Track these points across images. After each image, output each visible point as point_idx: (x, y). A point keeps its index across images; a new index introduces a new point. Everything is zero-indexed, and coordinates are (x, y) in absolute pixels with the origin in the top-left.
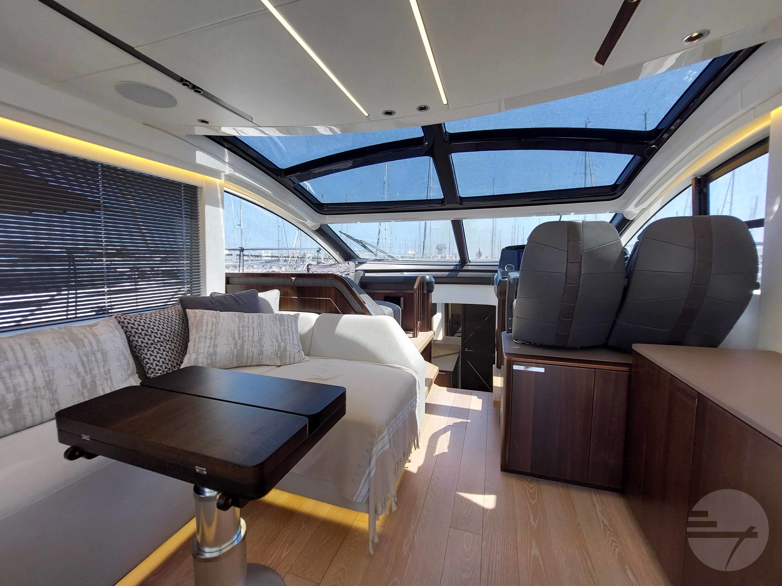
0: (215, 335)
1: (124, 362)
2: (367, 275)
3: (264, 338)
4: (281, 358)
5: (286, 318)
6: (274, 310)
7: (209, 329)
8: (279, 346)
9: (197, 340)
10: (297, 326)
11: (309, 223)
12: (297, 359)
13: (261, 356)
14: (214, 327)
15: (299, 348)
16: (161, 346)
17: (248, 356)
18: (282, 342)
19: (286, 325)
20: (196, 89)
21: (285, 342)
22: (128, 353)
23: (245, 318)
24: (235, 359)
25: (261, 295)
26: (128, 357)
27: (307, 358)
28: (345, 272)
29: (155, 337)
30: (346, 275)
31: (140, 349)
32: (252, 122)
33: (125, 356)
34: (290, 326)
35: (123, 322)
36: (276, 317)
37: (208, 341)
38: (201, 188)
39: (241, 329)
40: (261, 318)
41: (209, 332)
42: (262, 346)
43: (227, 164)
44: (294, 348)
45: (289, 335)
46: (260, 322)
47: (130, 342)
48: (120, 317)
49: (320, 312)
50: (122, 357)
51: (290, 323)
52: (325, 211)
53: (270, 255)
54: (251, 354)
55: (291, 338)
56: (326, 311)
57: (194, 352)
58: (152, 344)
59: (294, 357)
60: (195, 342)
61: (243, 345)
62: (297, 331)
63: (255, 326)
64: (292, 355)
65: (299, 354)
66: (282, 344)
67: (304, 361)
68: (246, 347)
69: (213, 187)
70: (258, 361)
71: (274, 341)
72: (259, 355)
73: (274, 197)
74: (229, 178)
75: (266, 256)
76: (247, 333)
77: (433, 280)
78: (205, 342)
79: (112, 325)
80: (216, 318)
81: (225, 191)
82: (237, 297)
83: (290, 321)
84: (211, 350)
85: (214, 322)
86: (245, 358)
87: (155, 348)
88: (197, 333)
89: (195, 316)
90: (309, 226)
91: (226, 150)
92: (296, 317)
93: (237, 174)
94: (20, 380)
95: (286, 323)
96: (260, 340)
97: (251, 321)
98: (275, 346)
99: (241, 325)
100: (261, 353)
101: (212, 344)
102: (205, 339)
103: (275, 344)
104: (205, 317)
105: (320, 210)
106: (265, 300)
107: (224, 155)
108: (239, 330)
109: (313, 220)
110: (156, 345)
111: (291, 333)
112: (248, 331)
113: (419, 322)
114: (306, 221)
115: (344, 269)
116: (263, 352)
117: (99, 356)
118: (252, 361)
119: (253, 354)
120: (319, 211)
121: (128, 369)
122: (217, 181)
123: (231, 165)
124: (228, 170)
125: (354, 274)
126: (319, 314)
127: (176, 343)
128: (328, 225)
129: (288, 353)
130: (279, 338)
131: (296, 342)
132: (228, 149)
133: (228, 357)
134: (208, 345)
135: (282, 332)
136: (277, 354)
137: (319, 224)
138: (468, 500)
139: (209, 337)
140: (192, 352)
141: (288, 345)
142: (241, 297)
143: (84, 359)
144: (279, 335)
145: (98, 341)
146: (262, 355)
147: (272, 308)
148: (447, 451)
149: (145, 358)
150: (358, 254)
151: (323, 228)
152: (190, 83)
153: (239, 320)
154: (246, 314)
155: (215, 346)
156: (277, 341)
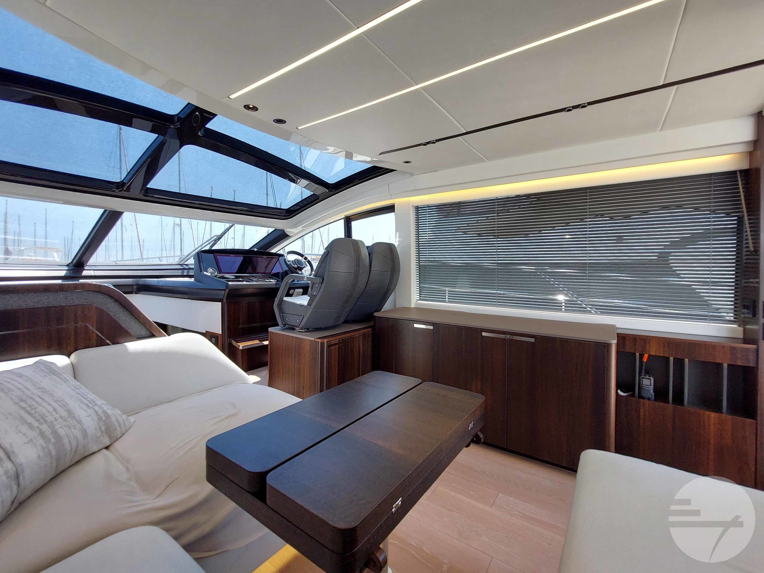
4: (109, 431)
18: (41, 424)
64: (120, 420)
71: (24, 429)
129: (114, 419)
136: (100, 427)
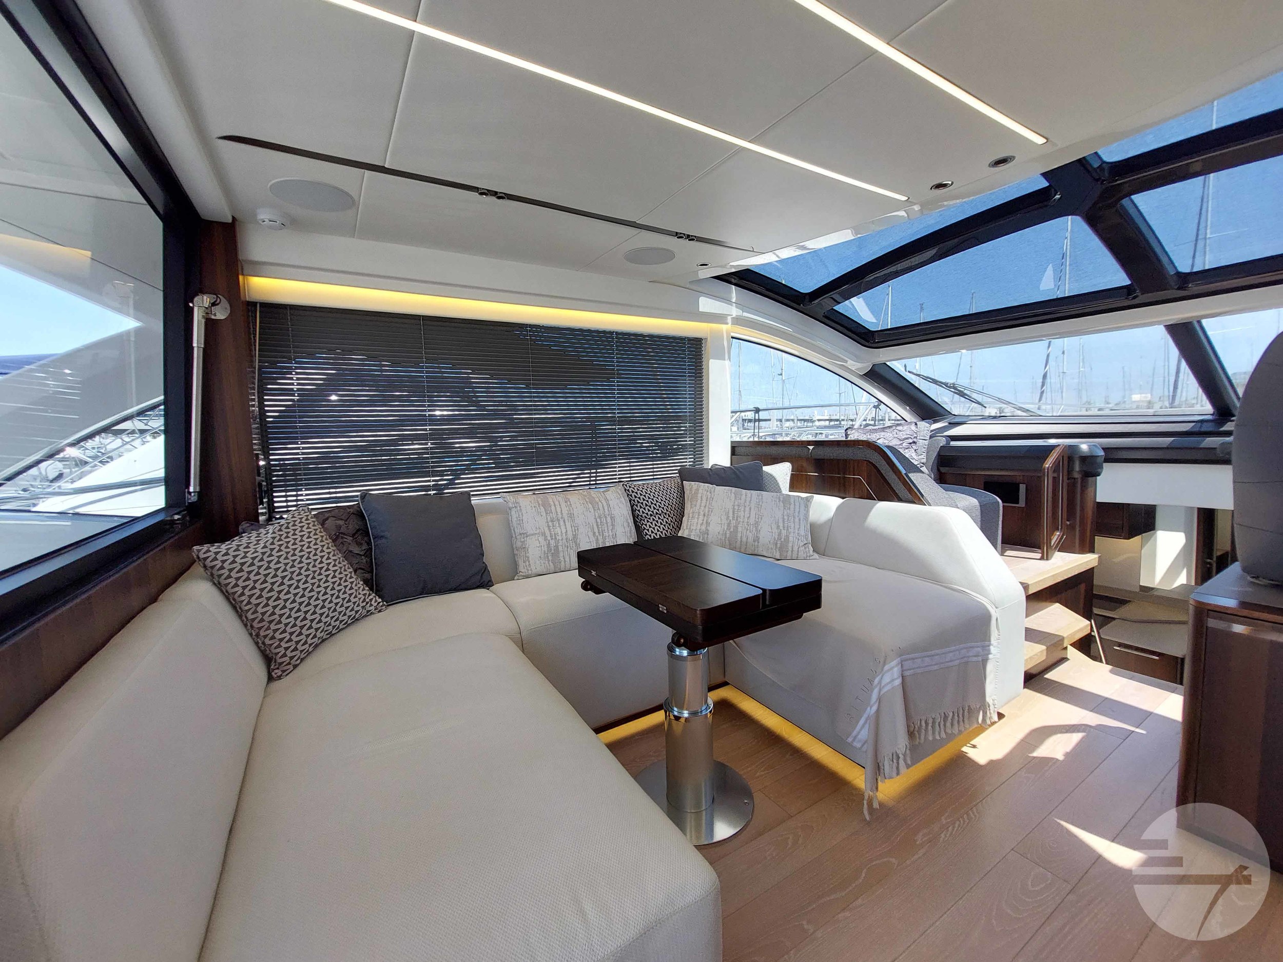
0: (709, 511)
1: (627, 529)
2: (953, 443)
3: (762, 521)
4: (781, 550)
5: (792, 501)
6: (782, 489)
7: (703, 504)
8: (780, 534)
9: (691, 515)
10: (808, 511)
11: (852, 364)
12: (802, 555)
13: (756, 543)
14: (708, 502)
15: (807, 540)
16: (659, 518)
17: (741, 541)
18: (784, 529)
19: (792, 509)
20: (690, 238)
21: (788, 530)
22: (631, 521)
23: (741, 495)
24: (727, 542)
25: (765, 468)
26: (631, 525)
27: (816, 556)
28: (907, 438)
29: (654, 508)
30: (910, 443)
31: (641, 519)
32: (753, 251)
33: (629, 523)
34: (797, 510)
35: (628, 490)
36: (779, 498)
37: (701, 517)
38: (706, 339)
39: (736, 507)
40: (760, 497)
41: (702, 508)
42: (758, 531)
43: (734, 304)
44: (799, 540)
45: (794, 522)
46: (759, 502)
47: (633, 511)
48: (626, 485)
49: (844, 496)
50: (625, 525)
51: (797, 507)
52: (878, 342)
53: (827, 418)
54: (744, 539)
55: (797, 527)
56: (854, 495)
57: (687, 528)
58: (651, 515)
59: (798, 551)
60: (689, 517)
61: (736, 527)
62: (806, 516)
63: (753, 505)
64: (796, 548)
65: (805, 548)
66: (784, 532)
67: (811, 558)
68: (740, 529)
69: (718, 336)
70: (753, 549)
71: (774, 526)
72: (754, 541)
73: (793, 334)
74: (738, 321)
75: (819, 420)
76: (742, 514)
77: (1102, 453)
78: (698, 518)
79: (620, 492)
80: (710, 493)
81: (732, 338)
82: (737, 469)
83: (797, 504)
84: (703, 528)
85: (709, 497)
86: (739, 542)
87: (654, 520)
88: (691, 507)
89: (691, 490)
90: (853, 369)
91: (733, 287)
92: (808, 500)
93: (746, 314)
94: (558, 530)
95: (792, 506)
96: (757, 524)
97: (748, 499)
98: (775, 533)
99: (736, 503)
100: (757, 539)
101: (705, 521)
102: (699, 515)
103: (775, 531)
104: (700, 491)
105: (868, 342)
106: (771, 475)
107: (731, 292)
108: (734, 509)
109: (857, 359)
110: (655, 516)
111: (797, 520)
112: (744, 511)
113: (1058, 533)
114: (846, 362)
115: (907, 434)
116: (759, 539)
117: (609, 519)
118: (746, 548)
119: (747, 538)
120: (867, 344)
121: (630, 537)
122: (724, 328)
123: (739, 305)
124: (734, 311)
125: (926, 442)
126: (843, 498)
127: (672, 518)
128: (888, 363)
129: (790, 545)
130: (781, 525)
131: (802, 533)
132: (736, 285)
133: (720, 539)
134: (700, 521)
135: (786, 517)
136: (776, 544)
137: (870, 363)
138: (1076, 836)
139: (702, 513)
140: (685, 528)
141: (792, 534)
142: (741, 470)
143: (598, 520)
144: (781, 521)
145: (609, 505)
146: (758, 542)
147: (779, 487)
148: (1060, 757)
149: (645, 529)
150: (951, 409)
151: (876, 369)
152: (684, 234)
153: (735, 496)
154: (744, 491)
155: (708, 524)
156: (778, 527)
